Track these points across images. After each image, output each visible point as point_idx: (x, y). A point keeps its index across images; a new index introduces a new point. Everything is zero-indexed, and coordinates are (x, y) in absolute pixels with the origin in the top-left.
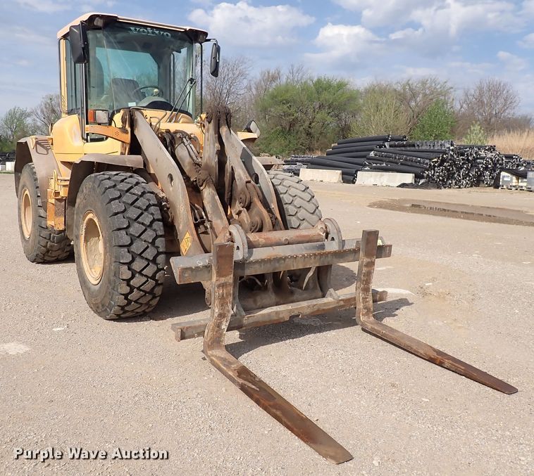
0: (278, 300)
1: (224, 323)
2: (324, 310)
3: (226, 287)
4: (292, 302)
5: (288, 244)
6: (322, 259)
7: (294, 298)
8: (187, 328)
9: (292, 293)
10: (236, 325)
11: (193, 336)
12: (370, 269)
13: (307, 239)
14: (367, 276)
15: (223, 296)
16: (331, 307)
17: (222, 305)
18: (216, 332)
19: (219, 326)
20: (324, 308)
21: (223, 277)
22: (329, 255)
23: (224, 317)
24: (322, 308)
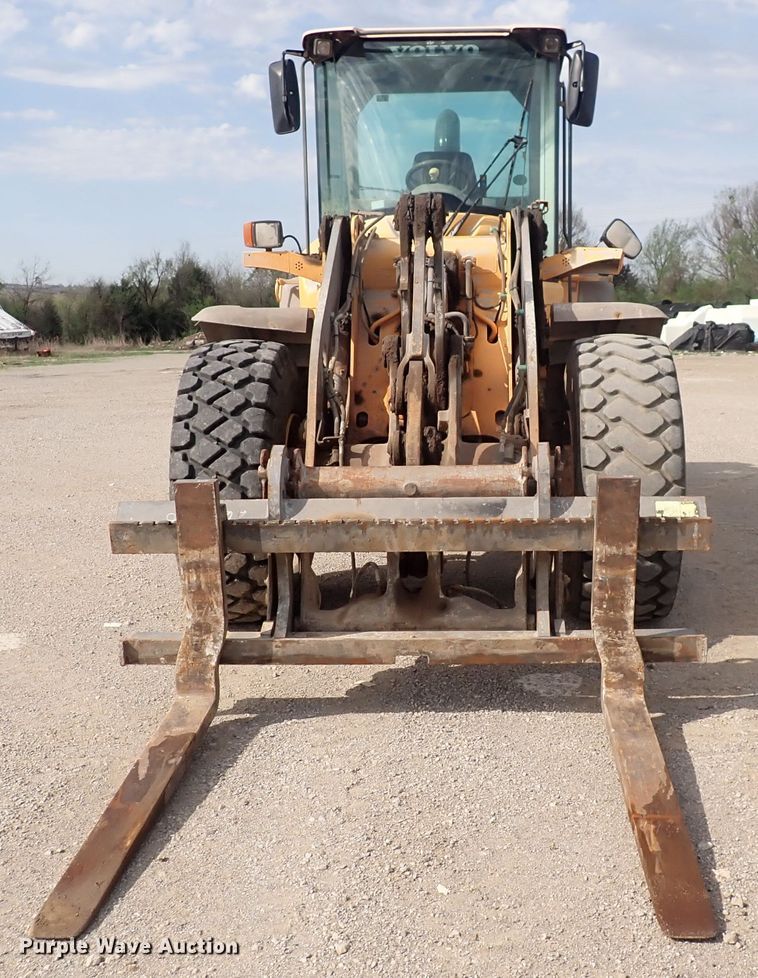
0: (397, 618)
1: (210, 643)
2: (496, 656)
3: (205, 571)
4: (439, 628)
5: (418, 494)
6: (472, 536)
7: (446, 619)
8: (141, 643)
9: (444, 608)
10: (255, 654)
11: (156, 661)
12: (619, 572)
13: (472, 488)
14: (613, 589)
15: (199, 587)
16: (518, 651)
17: (200, 607)
18: (194, 659)
19: (198, 648)
20: (496, 651)
21: (194, 548)
22: (495, 529)
23: (208, 631)
24: (489, 651)
